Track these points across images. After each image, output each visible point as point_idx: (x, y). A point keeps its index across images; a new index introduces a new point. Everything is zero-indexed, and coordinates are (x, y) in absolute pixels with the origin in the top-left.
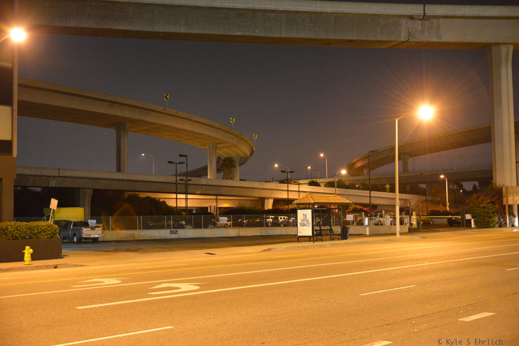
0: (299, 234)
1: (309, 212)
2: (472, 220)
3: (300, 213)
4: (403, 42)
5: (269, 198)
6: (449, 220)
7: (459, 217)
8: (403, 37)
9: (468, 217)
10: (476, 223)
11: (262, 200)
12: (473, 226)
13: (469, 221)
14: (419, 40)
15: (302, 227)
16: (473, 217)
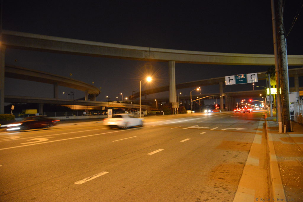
1: (111, 110)
2: (163, 113)
4: (143, 59)
5: (103, 106)
6: (157, 112)
7: (159, 112)
8: (143, 57)
9: (162, 111)
10: (164, 113)
11: (102, 107)
12: (163, 114)
13: (162, 113)
14: (148, 58)
15: (109, 115)
16: (163, 112)
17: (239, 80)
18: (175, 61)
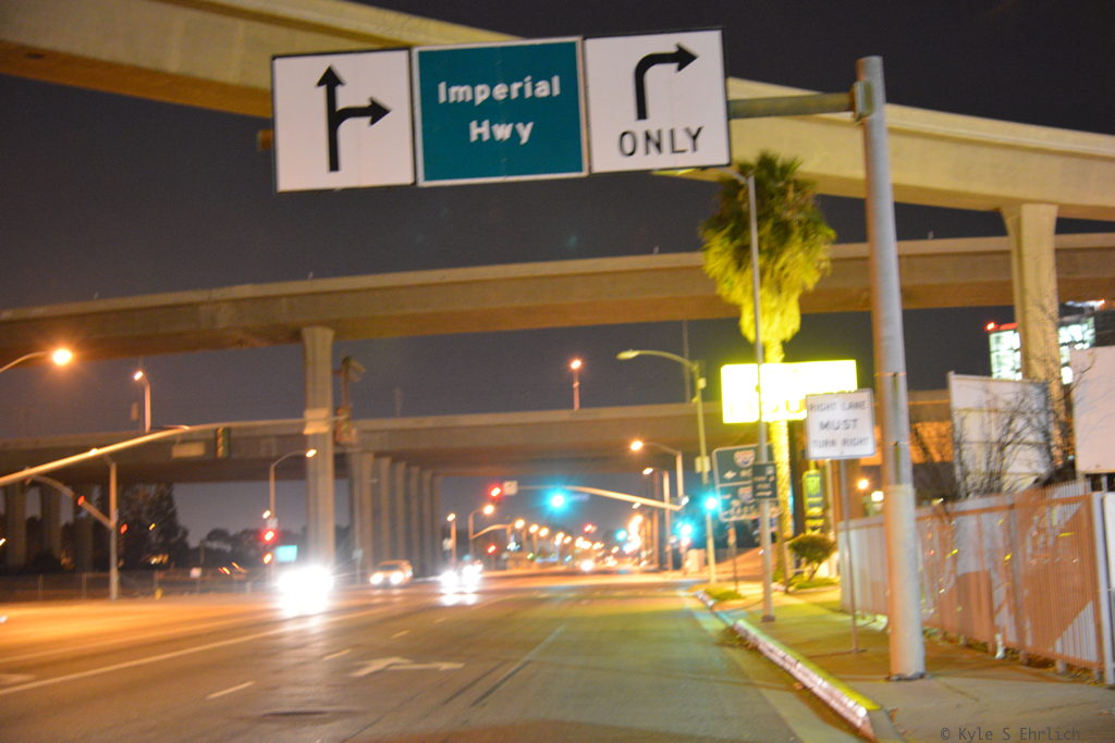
17: (479, 131)
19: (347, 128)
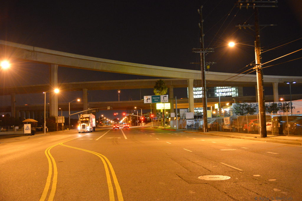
0: (25, 133)
1: (30, 125)
2: (47, 129)
3: (25, 126)
15: (26, 131)
17: (155, 100)
18: (57, 64)
19: (148, 100)
